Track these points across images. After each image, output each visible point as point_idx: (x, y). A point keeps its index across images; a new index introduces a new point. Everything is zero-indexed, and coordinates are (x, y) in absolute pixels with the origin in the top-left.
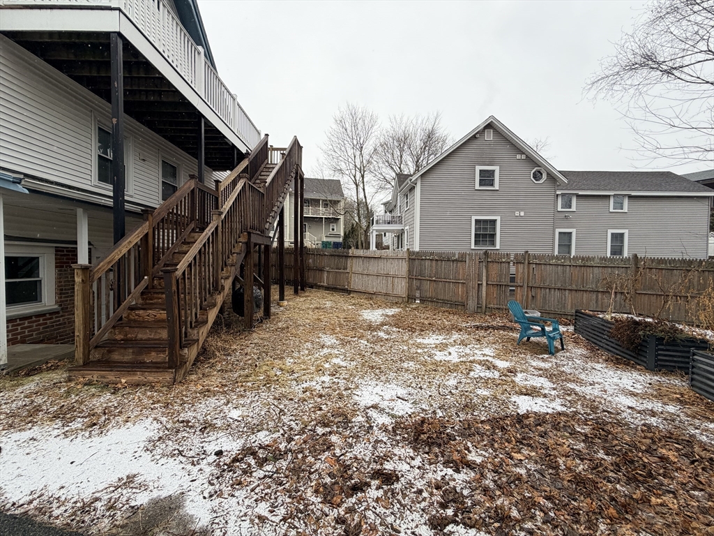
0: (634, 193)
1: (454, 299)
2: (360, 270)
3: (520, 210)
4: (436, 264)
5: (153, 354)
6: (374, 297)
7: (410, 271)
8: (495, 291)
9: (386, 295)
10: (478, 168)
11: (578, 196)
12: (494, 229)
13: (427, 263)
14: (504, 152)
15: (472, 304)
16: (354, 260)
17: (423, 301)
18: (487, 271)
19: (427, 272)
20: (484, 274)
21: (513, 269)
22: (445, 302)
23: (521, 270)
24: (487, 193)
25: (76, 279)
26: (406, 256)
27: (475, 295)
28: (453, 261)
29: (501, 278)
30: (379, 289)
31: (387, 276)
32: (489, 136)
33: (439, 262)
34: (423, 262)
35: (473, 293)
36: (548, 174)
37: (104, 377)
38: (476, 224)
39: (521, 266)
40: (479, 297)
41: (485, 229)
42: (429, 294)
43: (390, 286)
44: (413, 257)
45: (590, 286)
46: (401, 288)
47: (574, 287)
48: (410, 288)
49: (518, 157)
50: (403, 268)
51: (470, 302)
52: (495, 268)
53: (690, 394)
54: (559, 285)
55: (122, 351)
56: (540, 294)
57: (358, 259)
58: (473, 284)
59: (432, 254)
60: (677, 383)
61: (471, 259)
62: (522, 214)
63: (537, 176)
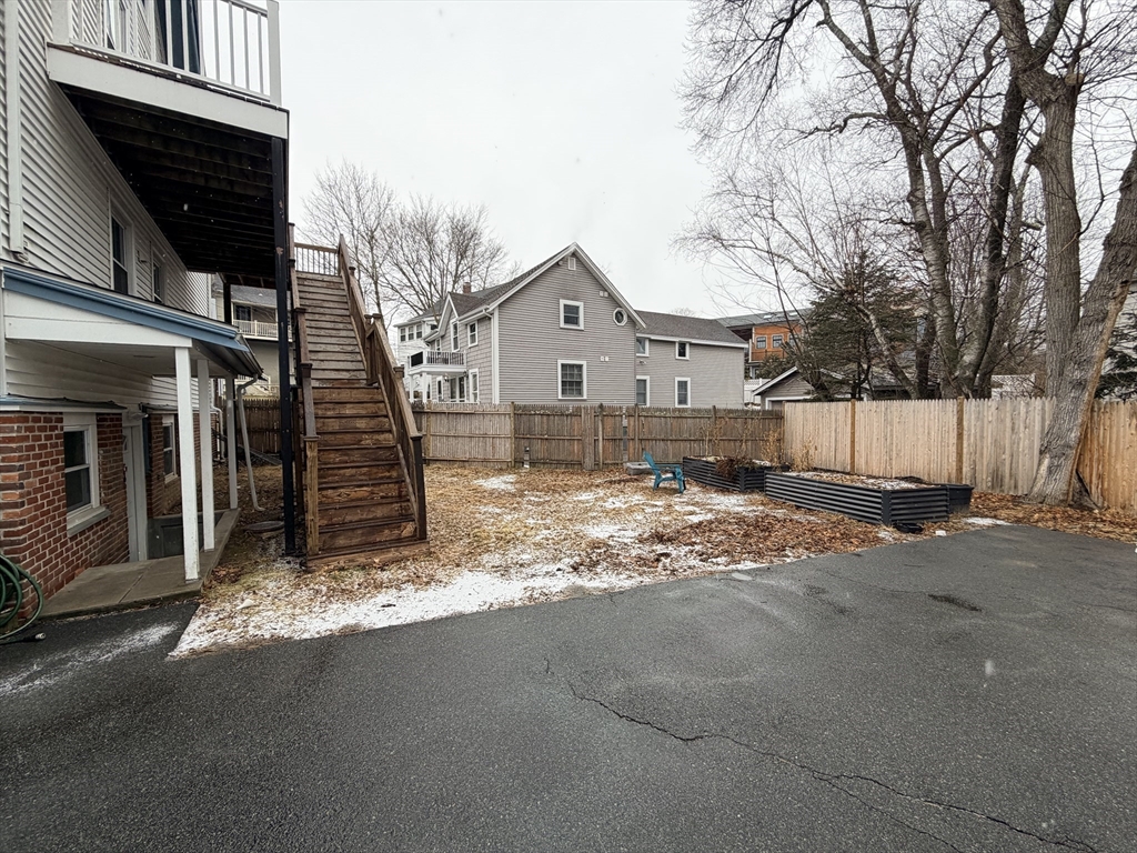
0: (694, 341)
1: (570, 458)
2: (444, 432)
3: (605, 354)
4: (548, 420)
5: (386, 531)
6: (466, 464)
7: (516, 430)
8: (610, 445)
9: (485, 461)
10: (563, 302)
11: (651, 340)
12: (581, 376)
13: (537, 418)
14: (587, 287)
15: (589, 462)
16: (433, 418)
17: (532, 464)
18: (603, 425)
19: (537, 429)
20: (600, 429)
21: (625, 422)
22: (559, 463)
23: (632, 423)
24: (572, 333)
25: (308, 453)
26: (510, 410)
27: (592, 451)
28: (567, 416)
29: (615, 431)
30: (474, 454)
31: (485, 436)
32: (572, 266)
33: (552, 417)
34: (532, 418)
35: (589, 450)
36: (629, 316)
37: (353, 561)
38: (562, 370)
39: (632, 419)
40: (596, 453)
41: (572, 375)
42: (541, 456)
43: (489, 449)
44: (520, 412)
45: (685, 436)
46: (505, 450)
47: (674, 438)
48: (517, 449)
49: (601, 294)
50: (506, 426)
51: (587, 460)
52: (609, 421)
53: (766, 500)
54: (663, 437)
55: (350, 533)
56: (648, 445)
57: (439, 416)
58: (589, 440)
59: (543, 407)
60: (757, 497)
61: (586, 414)
62: (607, 359)
63: (619, 316)
